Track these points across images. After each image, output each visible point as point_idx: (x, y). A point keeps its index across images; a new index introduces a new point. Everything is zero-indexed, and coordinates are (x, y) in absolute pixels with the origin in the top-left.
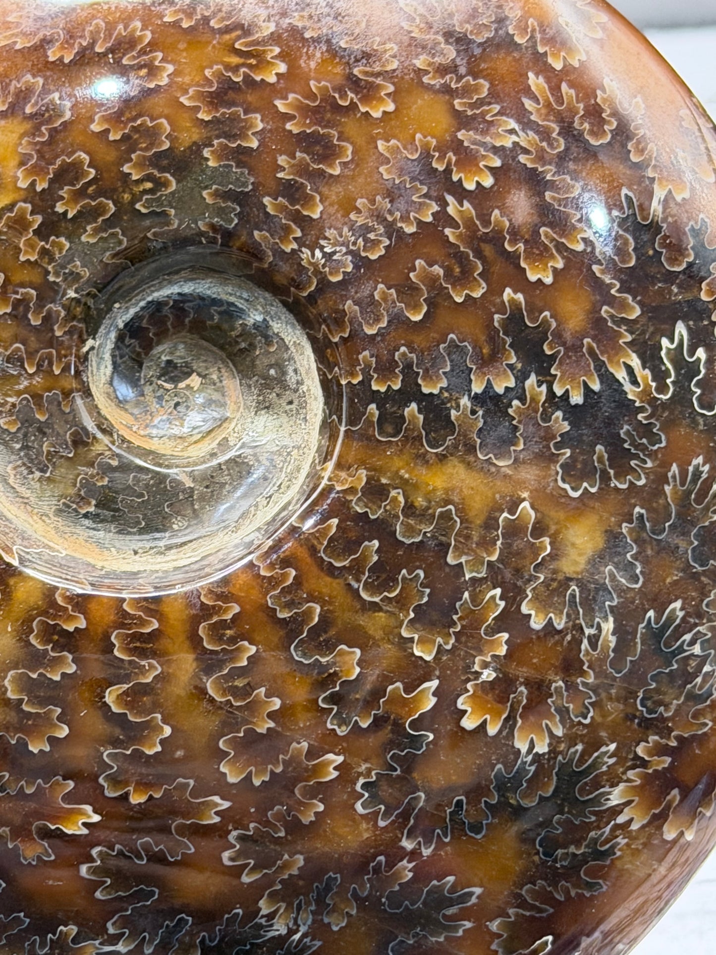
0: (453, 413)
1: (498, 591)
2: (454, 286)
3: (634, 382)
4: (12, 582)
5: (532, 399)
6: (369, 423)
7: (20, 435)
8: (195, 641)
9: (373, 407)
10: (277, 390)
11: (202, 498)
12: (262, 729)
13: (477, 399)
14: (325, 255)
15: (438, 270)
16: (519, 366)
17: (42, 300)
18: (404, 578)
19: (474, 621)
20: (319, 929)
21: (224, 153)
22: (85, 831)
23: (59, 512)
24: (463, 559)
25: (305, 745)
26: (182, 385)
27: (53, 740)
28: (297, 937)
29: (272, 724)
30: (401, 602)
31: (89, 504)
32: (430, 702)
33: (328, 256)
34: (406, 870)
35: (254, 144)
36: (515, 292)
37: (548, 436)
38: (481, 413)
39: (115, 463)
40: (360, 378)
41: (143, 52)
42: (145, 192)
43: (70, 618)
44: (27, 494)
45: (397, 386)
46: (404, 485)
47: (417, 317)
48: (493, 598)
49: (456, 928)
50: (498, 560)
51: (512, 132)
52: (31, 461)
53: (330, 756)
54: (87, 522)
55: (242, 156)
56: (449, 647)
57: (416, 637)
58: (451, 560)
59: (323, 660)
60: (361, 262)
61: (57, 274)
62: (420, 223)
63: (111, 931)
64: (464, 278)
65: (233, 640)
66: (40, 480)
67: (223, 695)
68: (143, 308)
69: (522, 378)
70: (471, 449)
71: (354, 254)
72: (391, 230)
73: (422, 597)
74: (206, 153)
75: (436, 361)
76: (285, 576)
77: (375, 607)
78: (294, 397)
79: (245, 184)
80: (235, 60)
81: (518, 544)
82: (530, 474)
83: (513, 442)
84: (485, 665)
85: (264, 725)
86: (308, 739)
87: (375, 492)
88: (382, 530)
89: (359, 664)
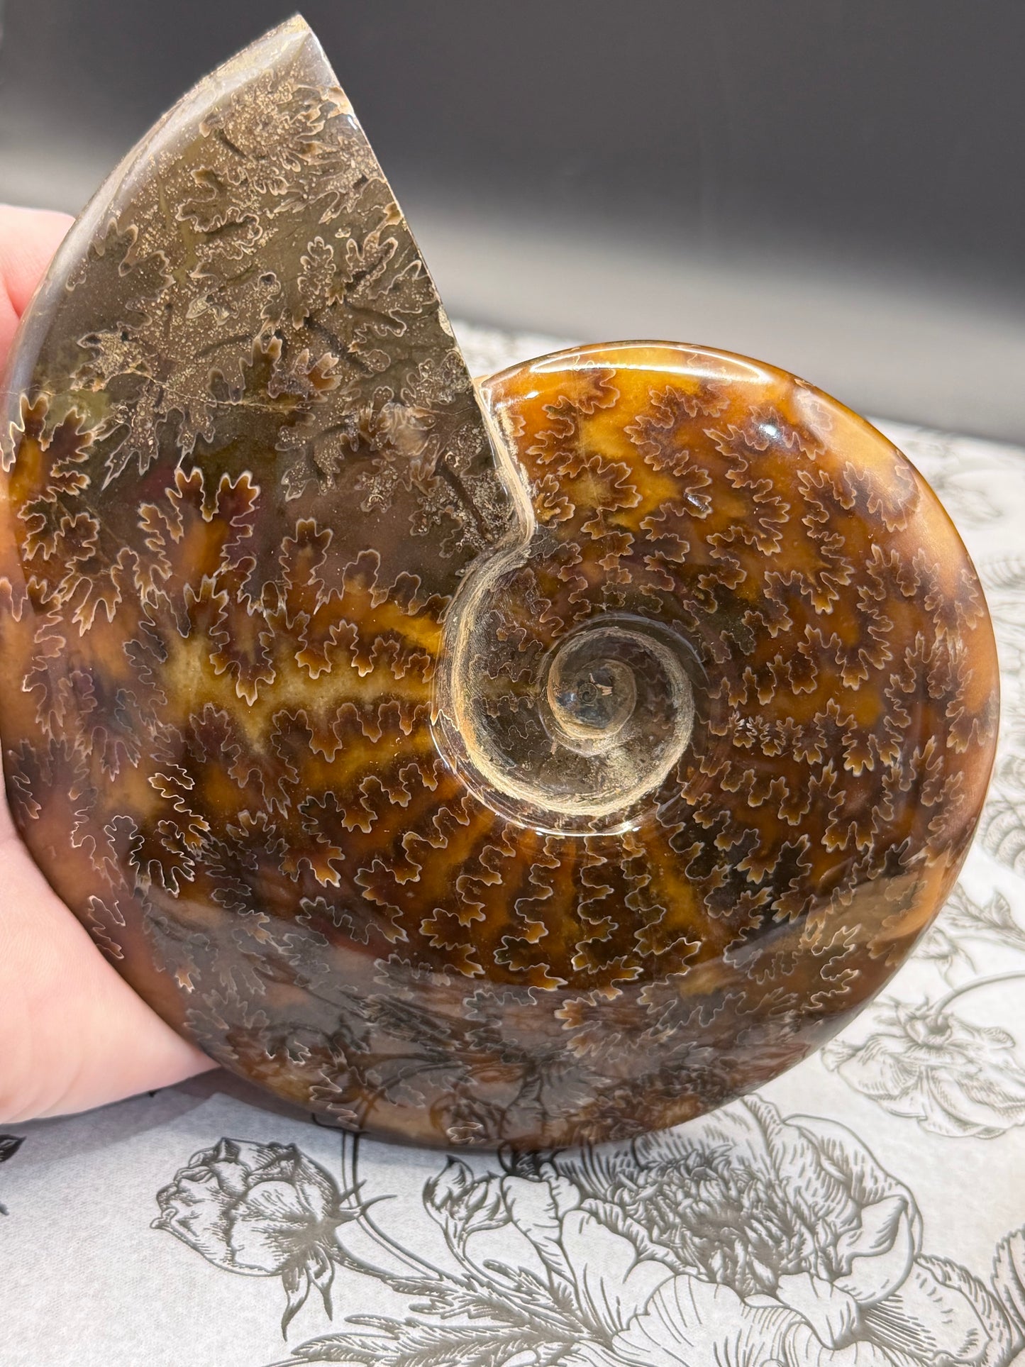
0: (716, 867)
1: (641, 970)
2: (786, 807)
3: (811, 933)
4: (421, 729)
5: (758, 898)
6: (673, 830)
7: (500, 645)
8: (477, 848)
9: (684, 824)
10: (644, 748)
11: (551, 764)
12: (461, 923)
13: (734, 872)
14: (745, 726)
15: (787, 792)
16: (771, 877)
18: (606, 920)
19: (614, 972)
21: (754, 622)
22: (325, 886)
23: (476, 702)
24: (642, 940)
25: (474, 950)
26: (599, 686)
27: (357, 828)
29: (469, 926)
30: (592, 929)
31: (496, 713)
32: (553, 989)
33: (745, 729)
35: (774, 635)
36: (809, 840)
37: (745, 922)
38: (728, 880)
39: (530, 706)
40: (693, 804)
41: (774, 525)
42: (696, 598)
43: (430, 779)
44: (472, 677)
45: (704, 827)
46: (656, 877)
47: (752, 805)
48: (636, 971)
50: (658, 956)
51: (895, 759)
52: (492, 663)
53: (480, 967)
54: (484, 720)
55: (762, 633)
56: (590, 973)
57: (581, 953)
58: (636, 935)
59: (527, 920)
60: (757, 747)
61: (608, 589)
62: (805, 761)
64: (793, 808)
65: (495, 868)
66: (486, 677)
67: (462, 888)
68: (625, 638)
69: (766, 883)
70: (705, 892)
71: (758, 742)
72: (788, 749)
73: (604, 937)
74: (747, 613)
75: (736, 835)
76: (553, 862)
77: (578, 920)
78: (648, 761)
79: (747, 650)
80: (812, 580)
81: (675, 957)
82: (717, 932)
83: (727, 908)
84: (596, 996)
85: (465, 922)
86: (478, 948)
87: (639, 866)
88: (622, 887)
89: (541, 939)
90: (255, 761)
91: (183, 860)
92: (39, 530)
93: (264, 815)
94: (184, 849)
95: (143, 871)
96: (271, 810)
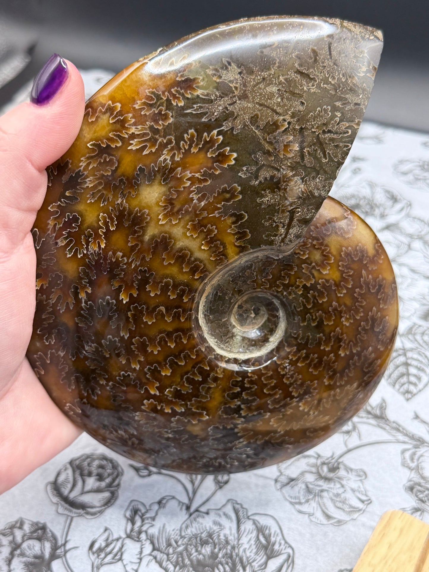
0: (236, 400)
1: (183, 410)
2: (273, 400)
3: (240, 443)
4: (201, 280)
5: (238, 420)
6: (236, 377)
7: (244, 275)
8: (177, 330)
9: (241, 379)
10: (248, 343)
11: (218, 323)
12: (148, 349)
13: (239, 406)
15: (278, 396)
16: (248, 417)
17: (284, 285)
18: (190, 387)
19: (175, 403)
20: (86, 358)
21: (320, 338)
22: (121, 299)
23: (219, 285)
24: (193, 402)
26: (252, 312)
27: (150, 291)
28: (84, 352)
29: (150, 351)
30: (183, 386)
31: (220, 293)
32: (152, 392)
33: (286, 367)
34: (103, 382)
35: (322, 348)
37: (226, 423)
38: (235, 407)
41: (354, 316)
42: (312, 316)
44: (226, 276)
45: (245, 385)
46: (217, 387)
47: (265, 391)
49: (85, 391)
50: (193, 411)
51: (314, 413)
52: (236, 278)
53: (139, 366)
54: (215, 292)
55: (319, 344)
56: (168, 398)
57: (172, 390)
58: (193, 399)
59: (167, 366)
60: (284, 376)
61: (292, 289)
62: (292, 392)
63: (89, 303)
64: (274, 402)
65: (176, 341)
66: (229, 280)
67: (159, 338)
68: (277, 306)
69: (244, 417)
70: (225, 404)
72: (291, 384)
73: (184, 391)
74: (321, 334)
75: (251, 395)
76: (193, 355)
77: (182, 379)
78: (245, 348)
79: (310, 345)
80: (347, 342)
81: (196, 415)
82: (216, 418)
83: (226, 414)
84: (162, 406)
85: (149, 350)
86: (144, 361)
87: (216, 379)
88: (205, 381)
89: (166, 375)
90: (142, 242)
91: (83, 248)
92: (149, 102)
93: (126, 260)
94: (88, 245)
95: (66, 238)
96: (130, 261)
